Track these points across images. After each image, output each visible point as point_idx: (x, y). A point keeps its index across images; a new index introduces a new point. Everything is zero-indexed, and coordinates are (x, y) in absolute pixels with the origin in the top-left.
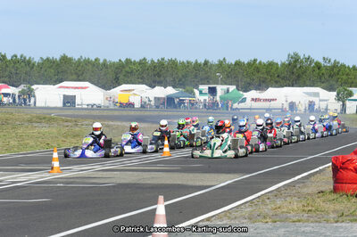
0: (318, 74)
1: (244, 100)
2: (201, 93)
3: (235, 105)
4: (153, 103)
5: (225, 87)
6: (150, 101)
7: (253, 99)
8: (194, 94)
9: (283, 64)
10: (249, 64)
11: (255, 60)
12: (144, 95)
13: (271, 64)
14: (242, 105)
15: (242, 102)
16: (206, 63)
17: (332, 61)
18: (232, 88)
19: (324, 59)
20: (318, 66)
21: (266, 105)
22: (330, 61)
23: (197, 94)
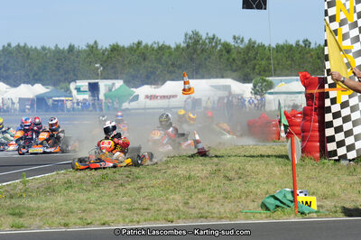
0: (228, 59)
1: (136, 98)
2: (78, 90)
3: (125, 105)
4: (17, 106)
5: (109, 82)
6: (13, 103)
7: (147, 97)
8: (71, 92)
9: (178, 47)
11: (139, 43)
12: (6, 96)
13: (163, 49)
14: (134, 105)
15: (133, 100)
16: (71, 48)
17: (246, 41)
18: (119, 83)
19: (234, 38)
20: (227, 49)
21: (165, 103)
22: (242, 41)
23: (74, 92)
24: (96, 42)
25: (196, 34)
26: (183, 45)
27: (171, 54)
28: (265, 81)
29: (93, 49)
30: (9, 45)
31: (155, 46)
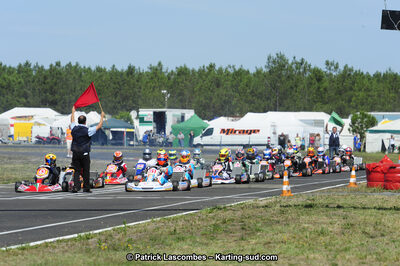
0: (319, 88)
1: (209, 132)
2: (142, 120)
3: (197, 140)
5: (178, 112)
6: (63, 133)
7: (223, 131)
8: (132, 123)
9: (259, 72)
10: (201, 72)
11: (212, 66)
12: (55, 125)
13: (240, 74)
14: (207, 140)
15: (206, 135)
16: (131, 70)
17: (341, 68)
18: (189, 114)
19: (327, 63)
20: (318, 76)
21: (244, 139)
22: (336, 68)
23: (136, 123)
24: (160, 64)
25: (281, 57)
26: (265, 70)
27: (250, 80)
28: (366, 116)
29: (156, 71)
30: (58, 64)
31: (231, 71)
